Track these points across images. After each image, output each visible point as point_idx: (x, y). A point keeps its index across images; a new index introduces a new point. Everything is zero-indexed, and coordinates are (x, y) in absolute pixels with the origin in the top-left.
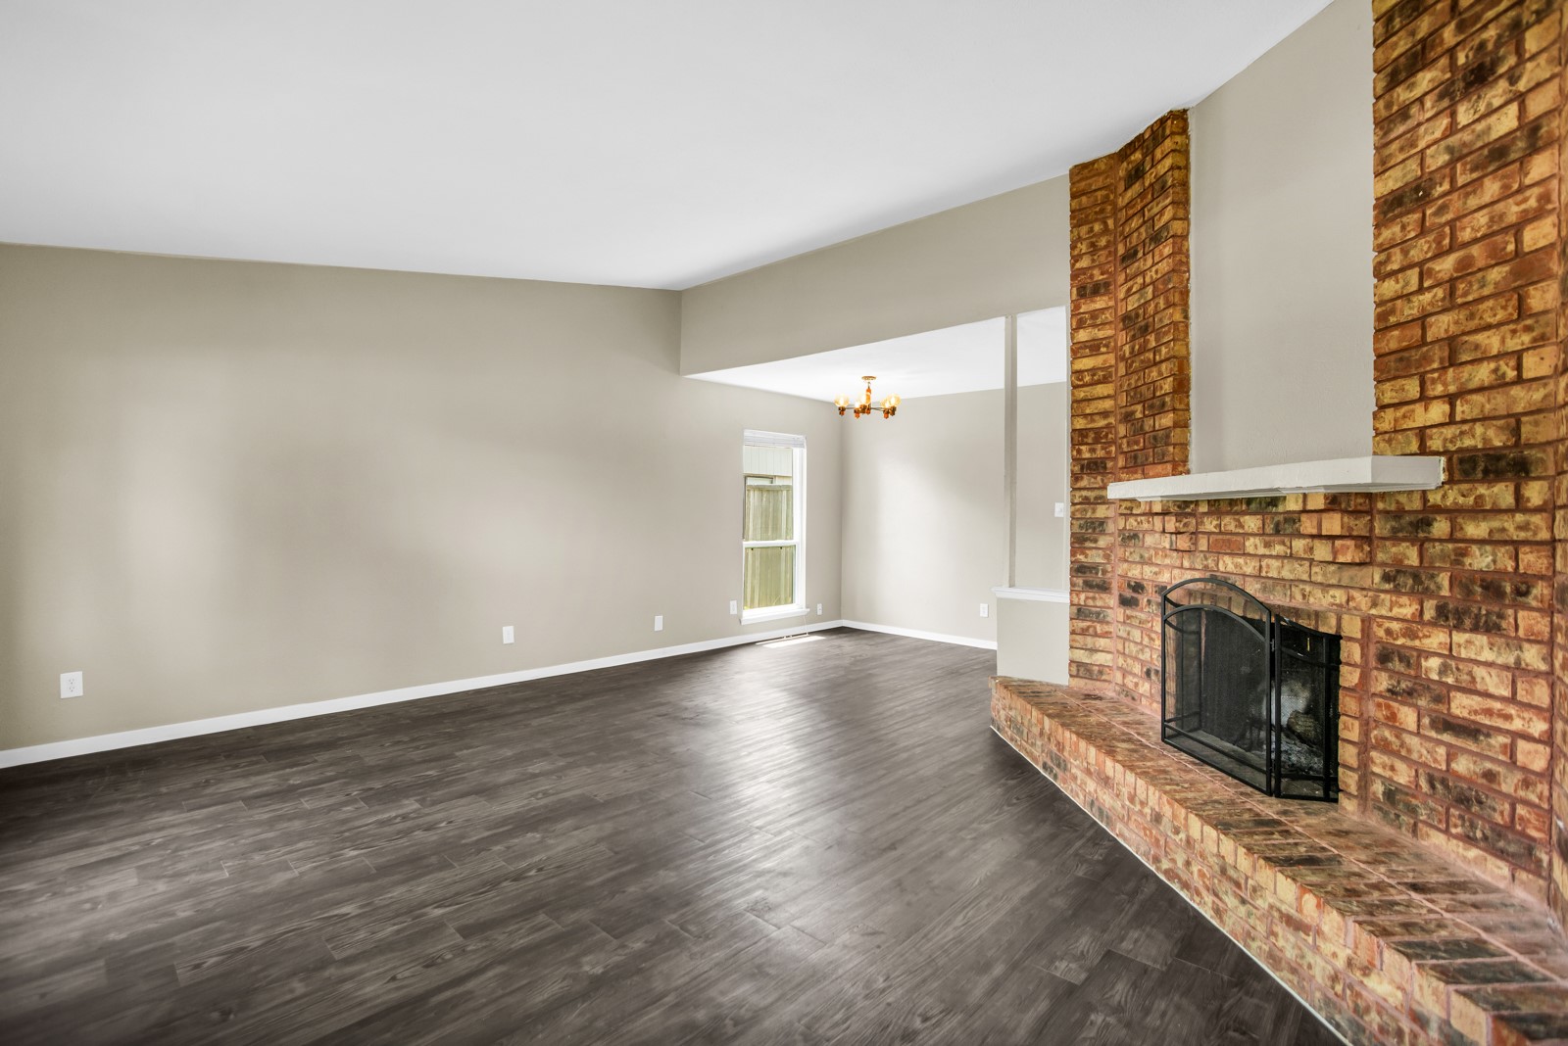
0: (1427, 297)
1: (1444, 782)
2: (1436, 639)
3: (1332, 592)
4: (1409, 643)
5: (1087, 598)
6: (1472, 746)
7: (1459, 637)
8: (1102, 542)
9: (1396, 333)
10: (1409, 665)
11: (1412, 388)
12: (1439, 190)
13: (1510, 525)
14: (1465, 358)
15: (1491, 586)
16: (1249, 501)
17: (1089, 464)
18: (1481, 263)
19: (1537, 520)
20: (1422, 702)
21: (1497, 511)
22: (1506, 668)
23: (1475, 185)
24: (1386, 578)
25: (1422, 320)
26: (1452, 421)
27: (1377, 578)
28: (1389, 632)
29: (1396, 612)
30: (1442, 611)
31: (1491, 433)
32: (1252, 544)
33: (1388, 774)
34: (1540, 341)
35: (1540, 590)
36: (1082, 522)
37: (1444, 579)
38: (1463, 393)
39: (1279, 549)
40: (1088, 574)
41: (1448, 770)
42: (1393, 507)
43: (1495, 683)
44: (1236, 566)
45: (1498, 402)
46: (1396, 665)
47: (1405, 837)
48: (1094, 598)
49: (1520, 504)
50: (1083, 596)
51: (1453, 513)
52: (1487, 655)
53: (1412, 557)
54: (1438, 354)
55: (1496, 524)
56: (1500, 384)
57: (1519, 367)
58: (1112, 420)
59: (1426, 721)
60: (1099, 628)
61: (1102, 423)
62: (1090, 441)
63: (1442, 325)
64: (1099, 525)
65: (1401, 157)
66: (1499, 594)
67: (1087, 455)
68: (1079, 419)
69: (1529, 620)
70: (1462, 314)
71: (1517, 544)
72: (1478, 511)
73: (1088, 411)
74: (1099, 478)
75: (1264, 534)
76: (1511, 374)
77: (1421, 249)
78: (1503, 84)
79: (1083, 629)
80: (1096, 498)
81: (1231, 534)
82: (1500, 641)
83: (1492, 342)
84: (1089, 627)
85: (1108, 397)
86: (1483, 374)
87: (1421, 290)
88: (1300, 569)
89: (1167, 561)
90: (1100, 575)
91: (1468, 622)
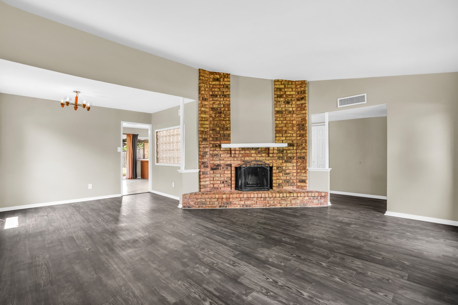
0: (283, 125)
1: (286, 181)
2: (284, 165)
3: (270, 161)
4: (281, 166)
5: (204, 170)
6: (289, 175)
7: (287, 164)
8: (207, 156)
9: (279, 128)
10: (281, 168)
11: (281, 135)
12: (284, 113)
13: (292, 151)
14: (287, 133)
15: (290, 158)
16: (252, 148)
17: (204, 139)
18: (289, 123)
19: (295, 151)
20: (283, 172)
21: (291, 150)
22: (292, 166)
23: (288, 114)
24: (278, 158)
25: (282, 127)
26: (286, 140)
27: (277, 158)
28: (278, 165)
29: (279, 162)
30: (285, 161)
31: (290, 141)
32: (253, 155)
33: (279, 182)
34: (294, 133)
35: (295, 158)
36: (203, 152)
37: (285, 157)
38: (287, 137)
39: (259, 155)
40: (204, 164)
41: (286, 179)
42: (279, 149)
43: (291, 168)
44: (249, 159)
45: (291, 138)
46: (280, 169)
47: (281, 189)
48: (205, 170)
49: (293, 149)
50: (203, 169)
51: (286, 150)
52: (290, 165)
53: (281, 155)
54: (284, 132)
55: (291, 151)
56: (291, 136)
57: (293, 135)
58: (208, 130)
59: (283, 174)
60: (207, 176)
61: (206, 130)
62: (204, 134)
63: (284, 128)
64: (206, 153)
65: (279, 107)
66: (291, 158)
67: (204, 137)
68: (202, 128)
69: (295, 161)
70: (287, 128)
71: (293, 153)
72: (289, 150)
73: (204, 127)
74: (206, 142)
75: (256, 153)
76: (292, 136)
77: (282, 119)
78: (290, 105)
79: (203, 177)
80: (206, 147)
81: (248, 153)
82: (291, 163)
83: (290, 132)
84: (205, 176)
85: (208, 124)
86: (289, 135)
87: (282, 124)
88: (264, 158)
89: (229, 159)
90: (206, 164)
91: (288, 162)
